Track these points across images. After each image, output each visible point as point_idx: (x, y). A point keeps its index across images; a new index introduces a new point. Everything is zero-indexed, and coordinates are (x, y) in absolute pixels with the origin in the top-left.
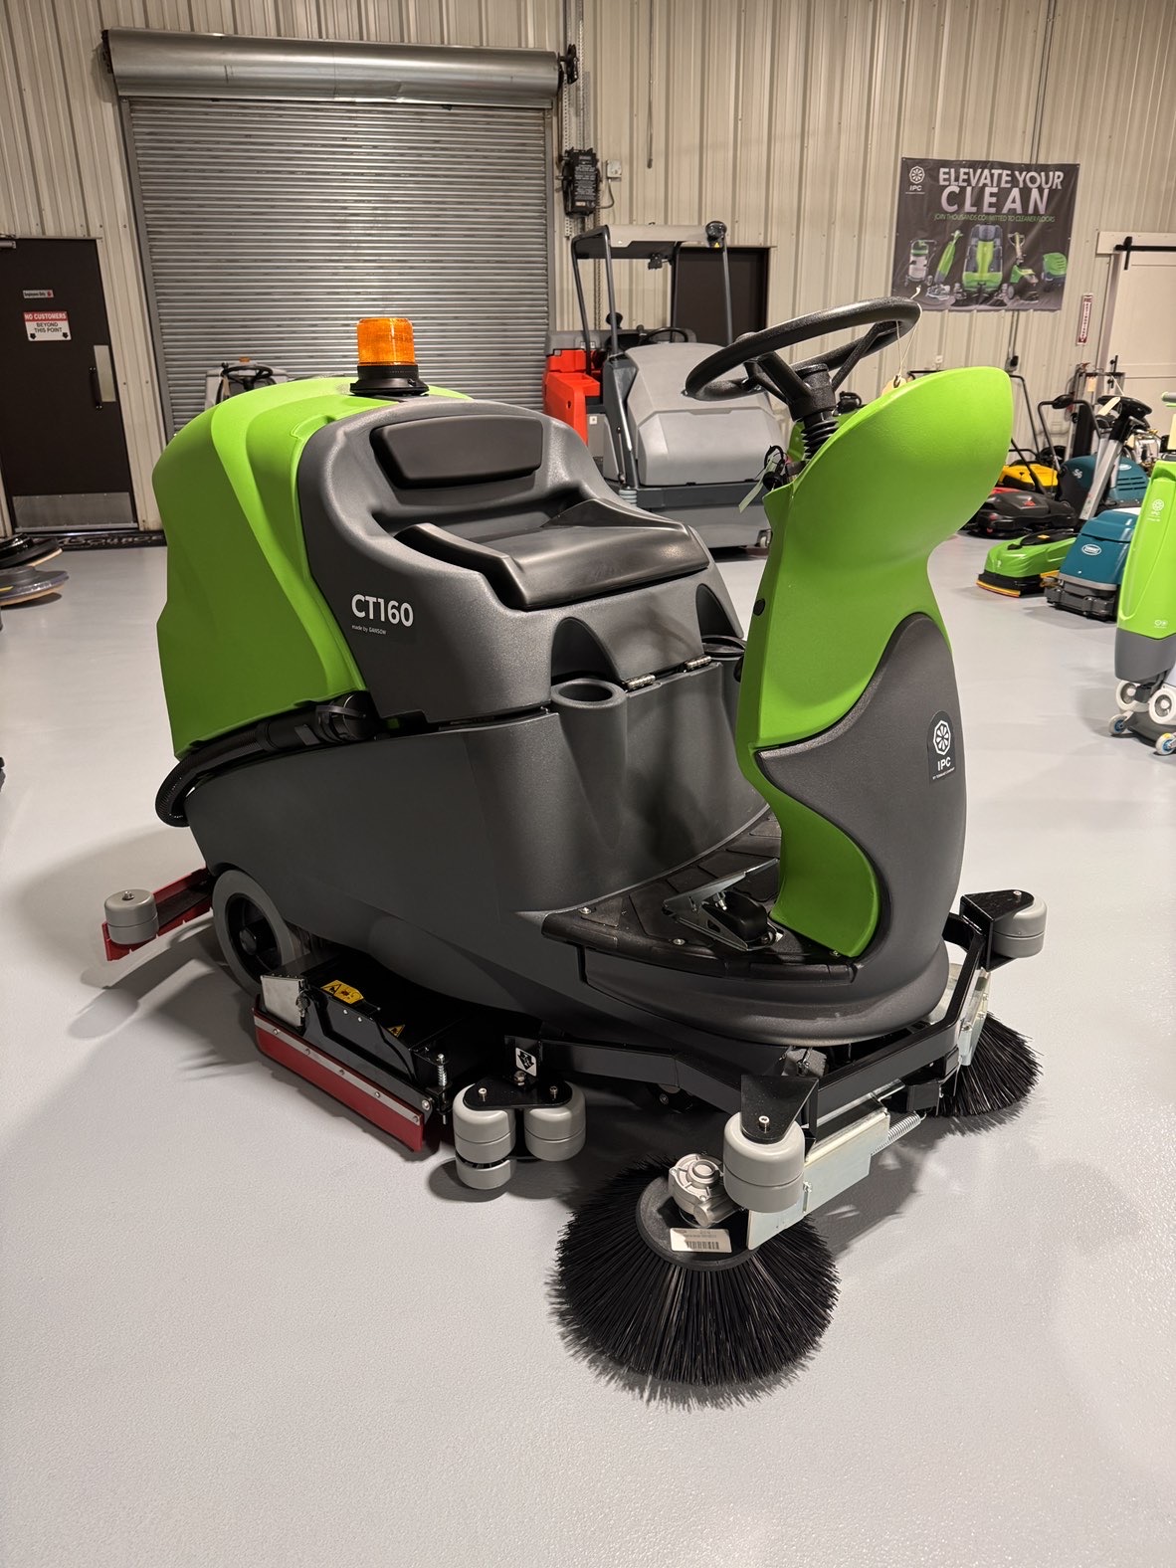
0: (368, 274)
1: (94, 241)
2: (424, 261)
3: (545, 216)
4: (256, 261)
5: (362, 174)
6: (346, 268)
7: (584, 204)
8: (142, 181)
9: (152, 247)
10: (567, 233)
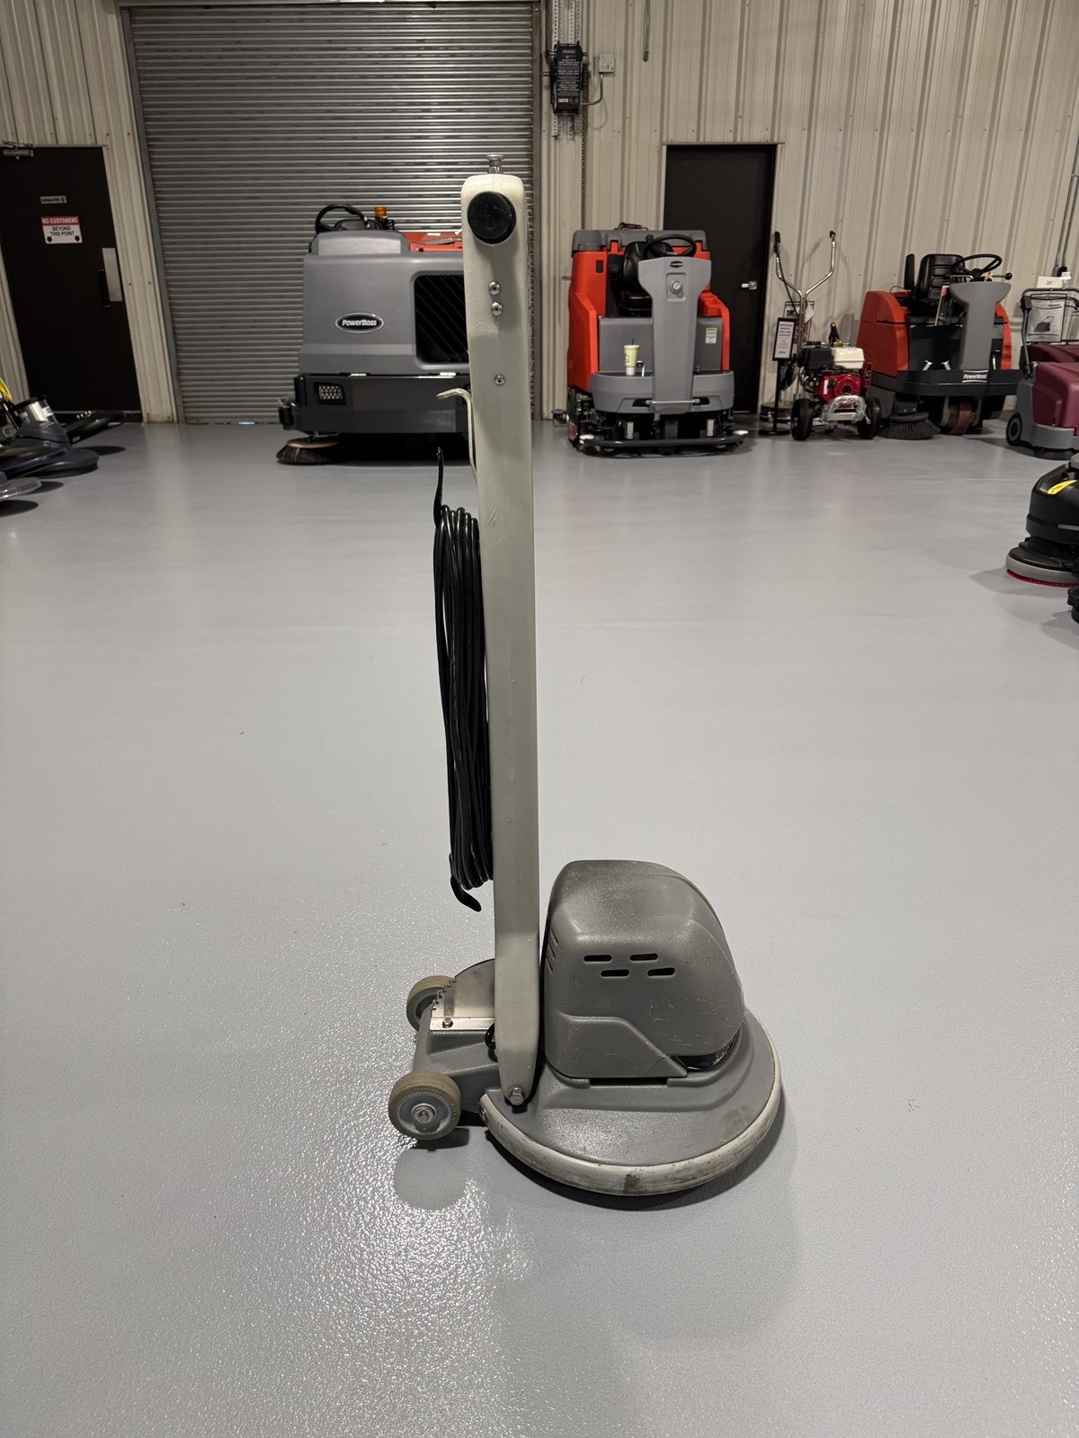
1: (100, 149)
3: (532, 115)
4: (246, 165)
5: (347, 77)
7: (567, 100)
8: (142, 89)
9: (151, 153)
10: (553, 133)
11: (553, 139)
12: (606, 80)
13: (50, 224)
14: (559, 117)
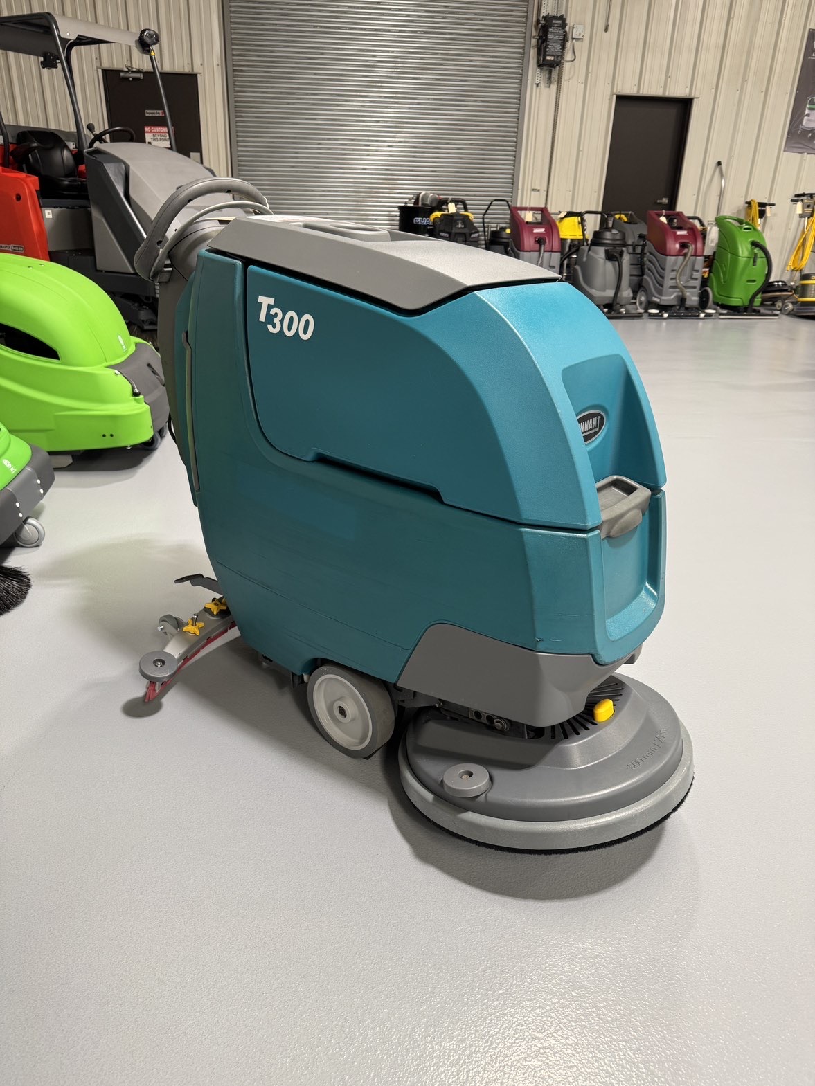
0: (387, 107)
1: (196, 75)
2: (428, 99)
3: (523, 67)
4: (307, 94)
5: (389, 31)
6: (371, 102)
7: (552, 58)
8: (233, 31)
9: (235, 81)
10: (537, 81)
11: (535, 86)
12: (576, 44)
13: (151, 132)
14: (541, 69)
